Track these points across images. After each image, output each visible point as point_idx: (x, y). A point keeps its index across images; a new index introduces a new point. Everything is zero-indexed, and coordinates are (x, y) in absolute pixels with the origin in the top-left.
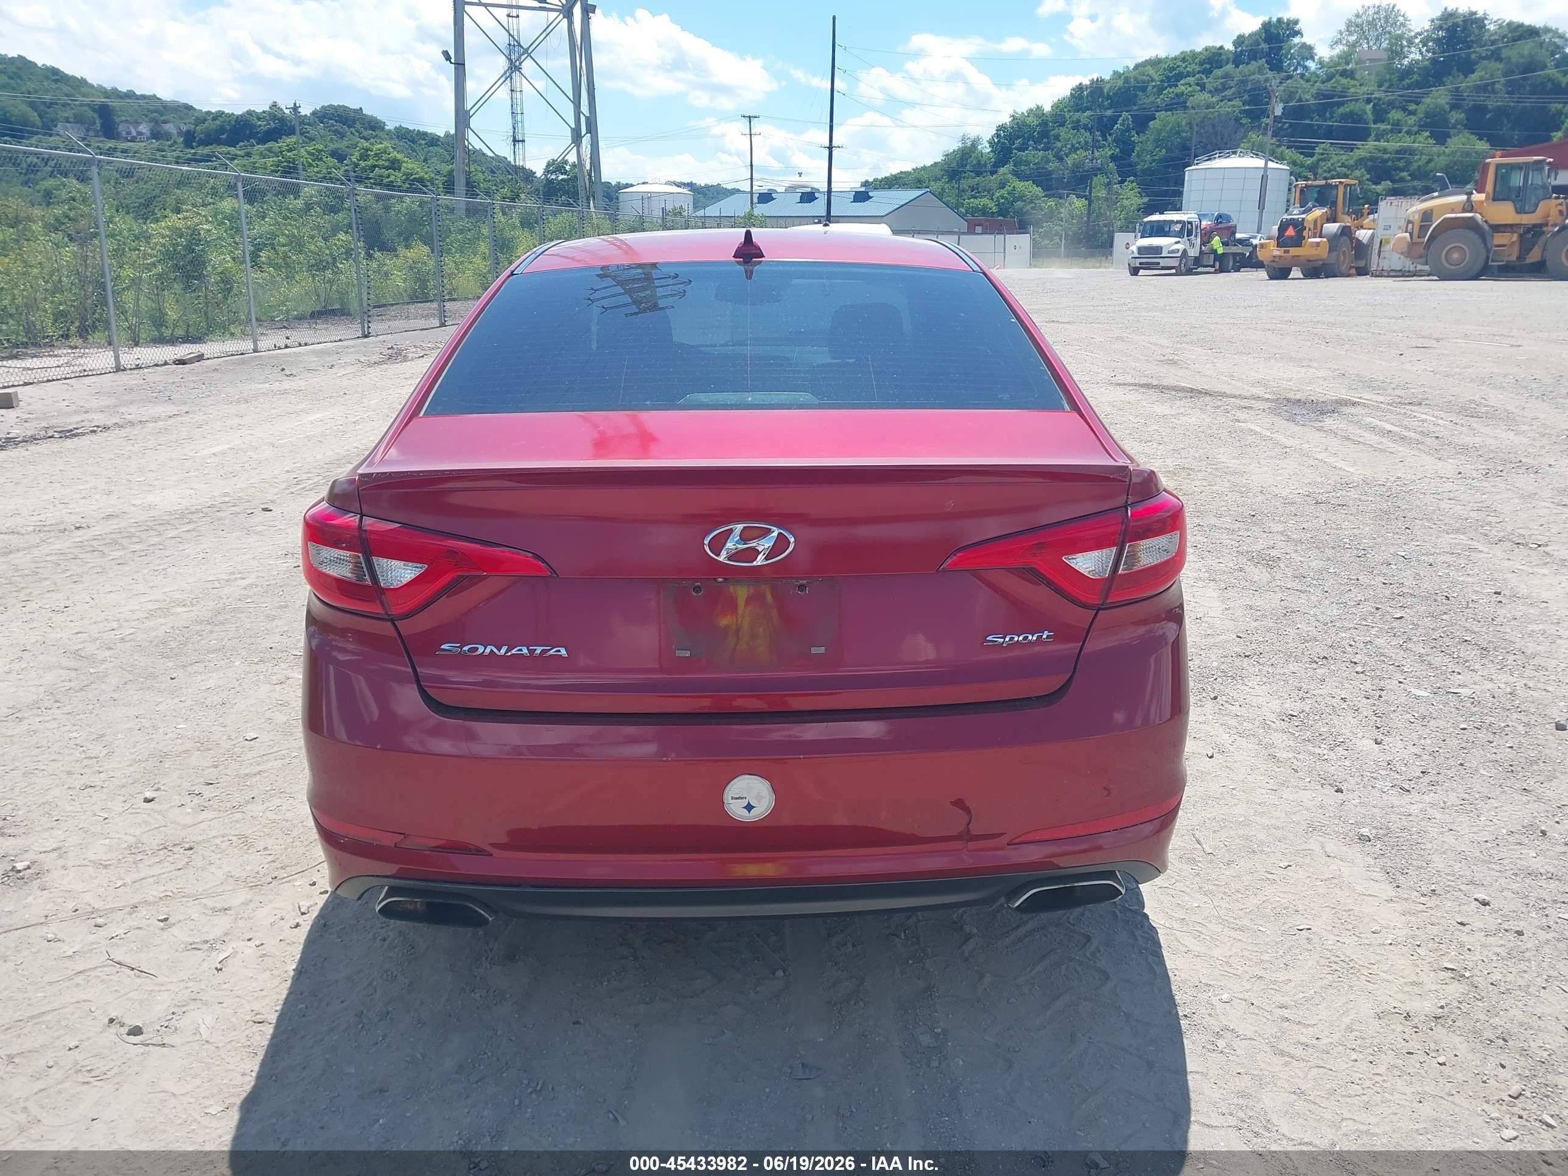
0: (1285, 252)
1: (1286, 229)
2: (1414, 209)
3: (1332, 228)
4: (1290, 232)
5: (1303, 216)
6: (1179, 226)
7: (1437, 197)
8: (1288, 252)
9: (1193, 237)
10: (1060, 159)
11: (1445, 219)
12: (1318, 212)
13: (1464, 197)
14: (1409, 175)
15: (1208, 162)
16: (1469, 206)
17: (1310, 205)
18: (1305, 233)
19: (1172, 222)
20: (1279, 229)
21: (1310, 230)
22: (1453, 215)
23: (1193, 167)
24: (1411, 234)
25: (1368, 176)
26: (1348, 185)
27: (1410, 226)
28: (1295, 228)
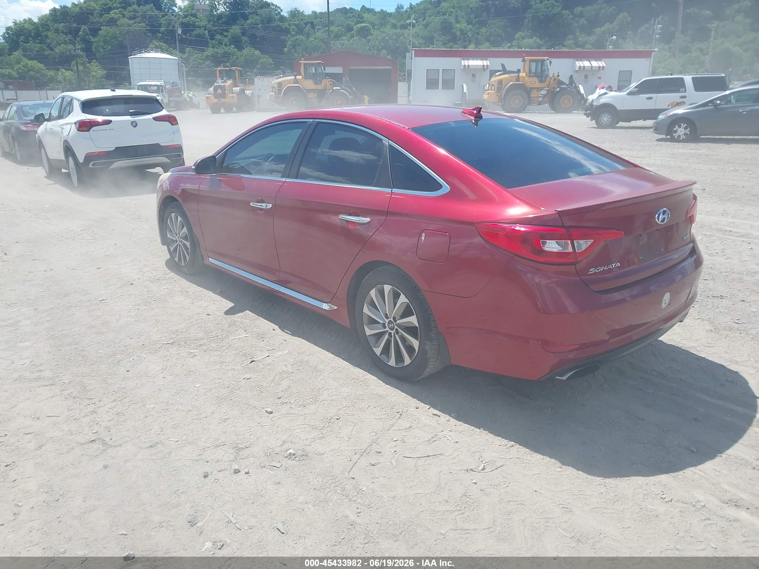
0: (219, 100)
1: (217, 90)
2: (274, 82)
3: (237, 89)
4: (219, 91)
5: (224, 84)
6: (156, 88)
7: (282, 77)
8: (220, 100)
9: (164, 93)
10: (52, 49)
11: (288, 87)
12: (229, 82)
13: (294, 77)
14: (230, 65)
15: (139, 54)
16: (296, 81)
17: (225, 78)
18: (226, 92)
19: (151, 85)
20: (214, 90)
21: (228, 90)
22: (291, 85)
23: (132, 57)
24: (275, 93)
25: (213, 64)
26: (239, 70)
27: (274, 89)
28: (221, 89)
